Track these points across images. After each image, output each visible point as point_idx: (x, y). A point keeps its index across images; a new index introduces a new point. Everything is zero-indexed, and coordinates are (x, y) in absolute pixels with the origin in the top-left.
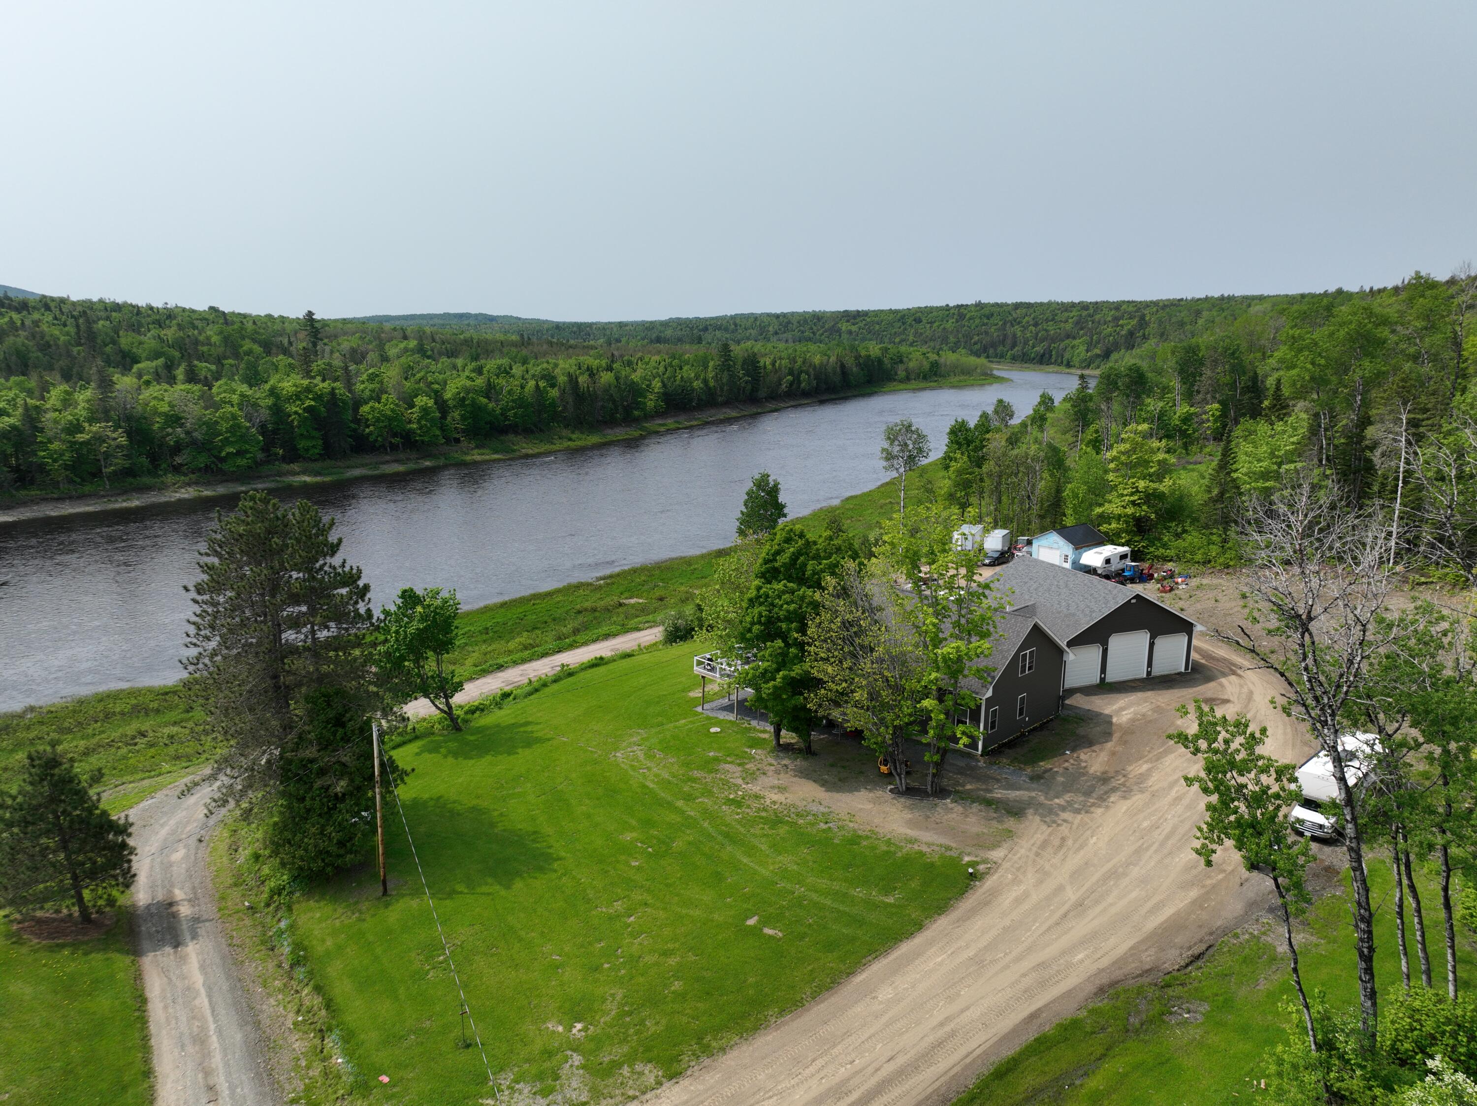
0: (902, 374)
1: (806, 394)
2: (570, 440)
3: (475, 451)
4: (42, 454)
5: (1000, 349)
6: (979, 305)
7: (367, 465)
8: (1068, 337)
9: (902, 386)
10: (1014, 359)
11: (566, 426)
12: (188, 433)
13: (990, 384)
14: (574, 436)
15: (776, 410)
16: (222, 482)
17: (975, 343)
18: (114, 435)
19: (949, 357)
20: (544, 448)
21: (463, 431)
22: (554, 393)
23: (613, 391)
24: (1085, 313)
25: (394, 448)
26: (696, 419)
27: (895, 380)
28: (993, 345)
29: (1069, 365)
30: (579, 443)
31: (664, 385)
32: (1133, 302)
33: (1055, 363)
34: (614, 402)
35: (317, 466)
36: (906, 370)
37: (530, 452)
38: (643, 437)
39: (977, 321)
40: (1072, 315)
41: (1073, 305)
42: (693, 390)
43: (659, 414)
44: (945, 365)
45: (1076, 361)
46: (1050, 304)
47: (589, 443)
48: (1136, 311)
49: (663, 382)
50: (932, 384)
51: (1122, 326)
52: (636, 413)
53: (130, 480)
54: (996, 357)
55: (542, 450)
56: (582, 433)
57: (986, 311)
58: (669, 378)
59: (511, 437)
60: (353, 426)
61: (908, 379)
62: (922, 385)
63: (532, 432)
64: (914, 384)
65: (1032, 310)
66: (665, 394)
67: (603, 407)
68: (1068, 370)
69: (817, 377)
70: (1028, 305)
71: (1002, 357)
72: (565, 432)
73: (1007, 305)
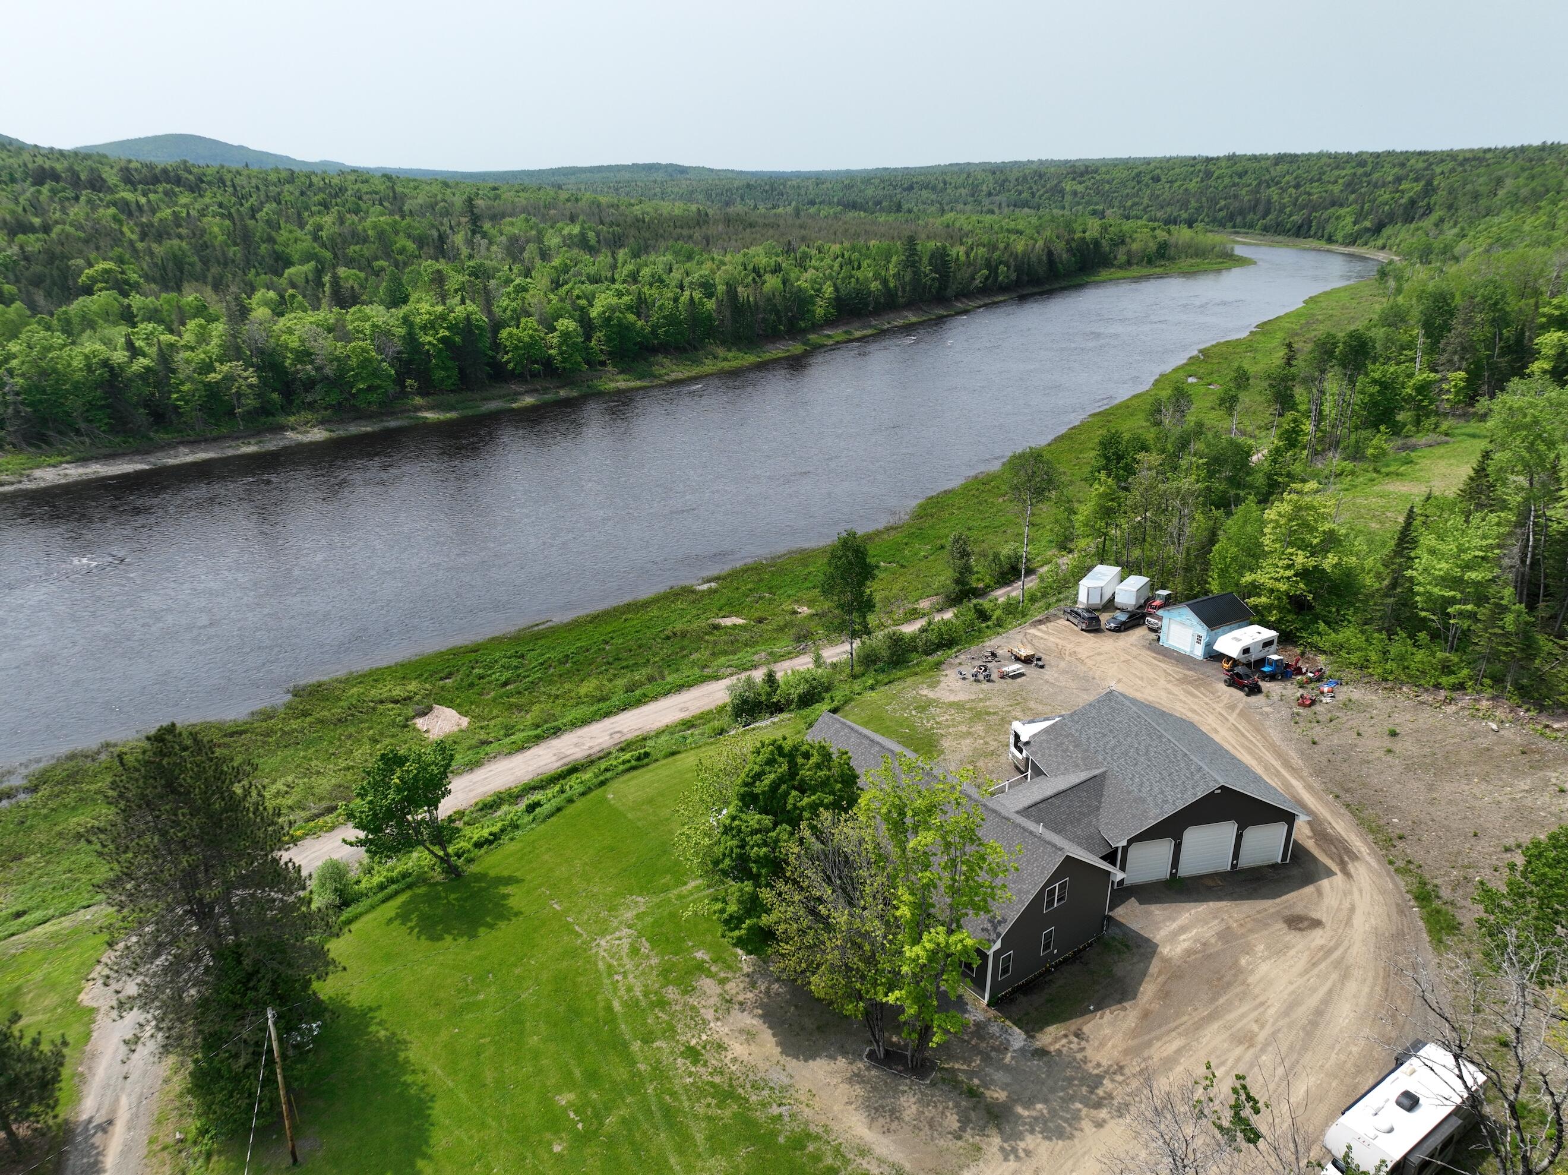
0: (1122, 258)
1: (1003, 289)
2: (725, 359)
3: (620, 377)
4: (175, 396)
5: (1250, 217)
6: (1232, 159)
7: (504, 396)
8: (1333, 204)
9: (1121, 274)
10: (1266, 229)
11: (723, 343)
12: (318, 369)
13: (1229, 269)
14: (730, 355)
15: (966, 312)
16: (355, 419)
17: (1220, 210)
18: (246, 374)
19: (1183, 234)
20: (695, 371)
21: (610, 353)
22: (710, 304)
23: (778, 300)
24: (1360, 171)
25: (534, 375)
26: (871, 327)
27: (1113, 266)
28: (1242, 212)
29: (1330, 240)
30: (735, 364)
31: (837, 289)
32: (1425, 153)
33: (1314, 236)
34: (777, 313)
35: (452, 398)
36: (1129, 253)
37: (680, 376)
38: (806, 354)
39: (1227, 181)
40: (1343, 173)
41: (1349, 158)
42: (870, 293)
43: (830, 322)
44: (1176, 246)
45: (1339, 236)
46: (1320, 156)
47: (746, 363)
48: (1426, 169)
49: (835, 285)
50: (1157, 270)
51: (1403, 192)
52: (802, 324)
53: (263, 419)
54: (1244, 226)
55: (693, 374)
56: (739, 350)
57: (1239, 168)
58: (843, 279)
59: (660, 358)
60: (490, 353)
61: (1129, 263)
62: (1145, 271)
63: (685, 350)
64: (1135, 271)
65: (1295, 167)
66: (838, 299)
67: (764, 320)
68: (1328, 247)
69: (1018, 269)
70: (1292, 159)
71: (1251, 226)
72: (721, 352)
73: (1266, 158)
